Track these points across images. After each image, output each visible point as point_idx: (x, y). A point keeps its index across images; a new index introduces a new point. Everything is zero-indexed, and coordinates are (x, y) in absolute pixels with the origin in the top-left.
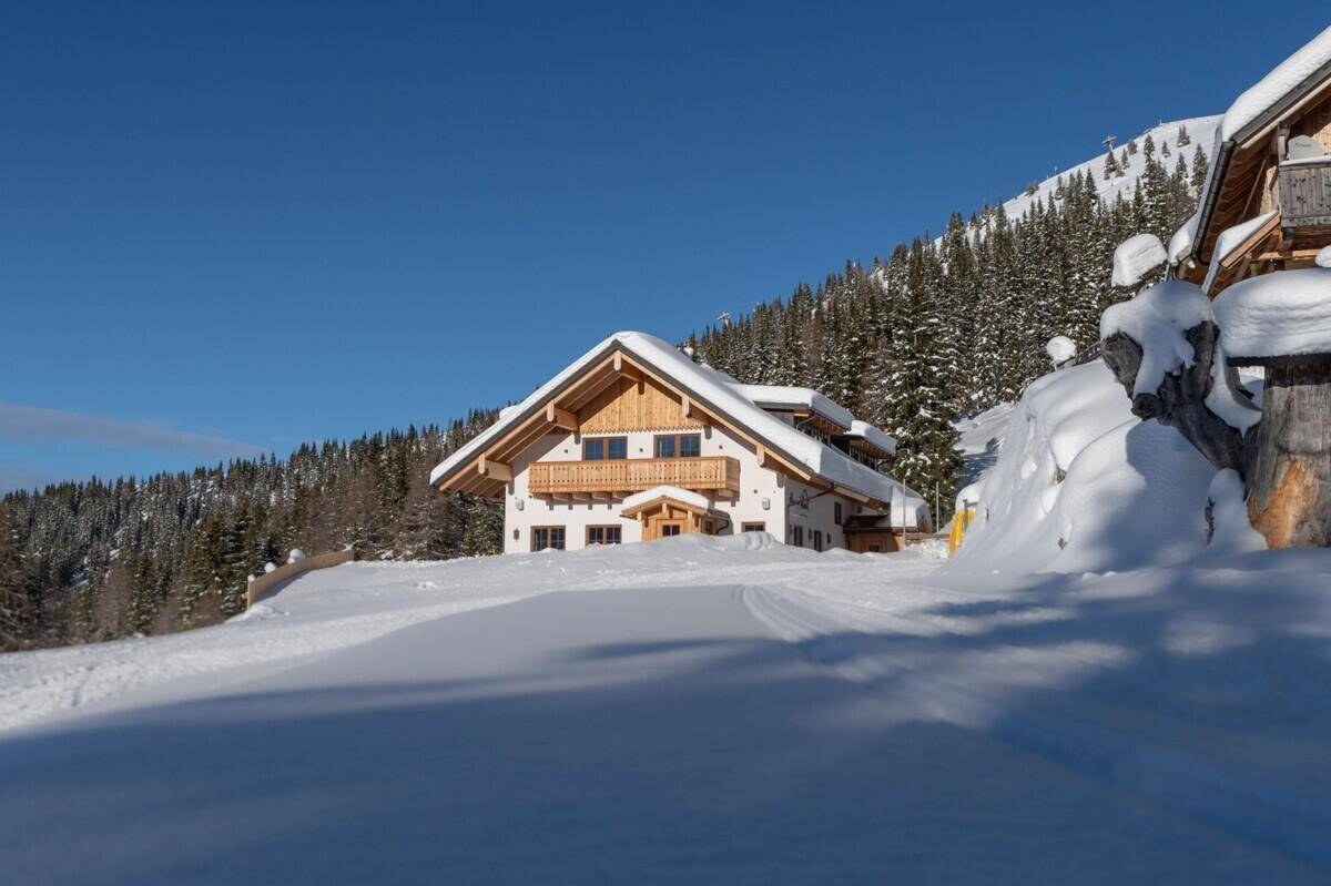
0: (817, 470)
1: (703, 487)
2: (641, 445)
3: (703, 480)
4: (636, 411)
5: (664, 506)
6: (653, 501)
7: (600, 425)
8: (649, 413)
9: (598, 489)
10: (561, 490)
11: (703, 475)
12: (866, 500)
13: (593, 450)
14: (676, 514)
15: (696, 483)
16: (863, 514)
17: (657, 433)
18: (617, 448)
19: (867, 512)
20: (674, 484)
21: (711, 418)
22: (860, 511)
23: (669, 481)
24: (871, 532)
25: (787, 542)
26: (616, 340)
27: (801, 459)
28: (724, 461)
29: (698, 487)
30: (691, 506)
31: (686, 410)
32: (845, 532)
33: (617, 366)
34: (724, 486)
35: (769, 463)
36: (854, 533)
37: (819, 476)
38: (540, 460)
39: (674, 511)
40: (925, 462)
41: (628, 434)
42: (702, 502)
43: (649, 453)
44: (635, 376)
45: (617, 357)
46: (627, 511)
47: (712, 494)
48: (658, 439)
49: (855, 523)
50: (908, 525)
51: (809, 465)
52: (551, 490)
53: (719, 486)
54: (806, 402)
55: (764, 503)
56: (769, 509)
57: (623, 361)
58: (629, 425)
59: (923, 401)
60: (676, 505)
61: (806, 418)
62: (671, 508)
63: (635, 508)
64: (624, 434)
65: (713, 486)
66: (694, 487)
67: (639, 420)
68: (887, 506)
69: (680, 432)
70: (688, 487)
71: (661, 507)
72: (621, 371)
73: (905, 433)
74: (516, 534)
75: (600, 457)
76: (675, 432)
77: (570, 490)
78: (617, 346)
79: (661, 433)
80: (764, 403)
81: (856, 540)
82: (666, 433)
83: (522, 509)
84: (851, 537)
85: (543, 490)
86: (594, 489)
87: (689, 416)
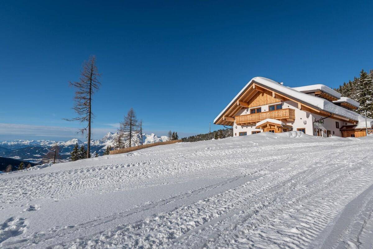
0: (322, 108)
1: (281, 118)
2: (265, 108)
3: (281, 116)
4: (263, 100)
5: (268, 125)
6: (264, 124)
7: (254, 105)
8: (267, 100)
9: (252, 121)
10: (243, 122)
11: (281, 115)
12: (348, 120)
13: (253, 111)
14: (272, 127)
15: (280, 117)
16: (347, 125)
17: (269, 105)
18: (259, 110)
19: (349, 124)
20: (272, 118)
21: (284, 98)
22: (346, 124)
23: (271, 118)
24: (351, 130)
25: (314, 135)
26: (253, 80)
27: (315, 105)
28: (288, 110)
29: (280, 118)
30: (276, 124)
31: (274, 95)
32: (340, 131)
33: (254, 87)
34: (288, 117)
35: (303, 108)
36: (344, 131)
37: (323, 110)
38: (241, 115)
39: (272, 126)
40: (369, 114)
41: (261, 106)
42: (280, 123)
43: (267, 110)
44: (263, 90)
45: (254, 85)
46: (257, 127)
47: (285, 120)
48: (270, 107)
49: (345, 128)
50: (368, 127)
51: (319, 106)
52: (240, 123)
53: (287, 118)
54: (319, 88)
55: (304, 122)
56: (306, 124)
57: (255, 86)
58: (261, 104)
59: (367, 99)
60: (271, 124)
61: (320, 94)
62: (270, 125)
63: (259, 126)
64: (260, 107)
65: (285, 118)
66: (279, 118)
67: (264, 102)
68: (357, 122)
69: (276, 104)
70: (277, 119)
71: (267, 125)
72: (255, 88)
73: (362, 107)
74: (236, 134)
75: (254, 113)
76: (274, 104)
77: (245, 122)
78: (253, 82)
79: (270, 105)
80: (305, 91)
81: (345, 133)
82: (272, 105)
83: (236, 128)
84: (343, 132)
85: (239, 123)
86: (251, 122)
87: (275, 97)
